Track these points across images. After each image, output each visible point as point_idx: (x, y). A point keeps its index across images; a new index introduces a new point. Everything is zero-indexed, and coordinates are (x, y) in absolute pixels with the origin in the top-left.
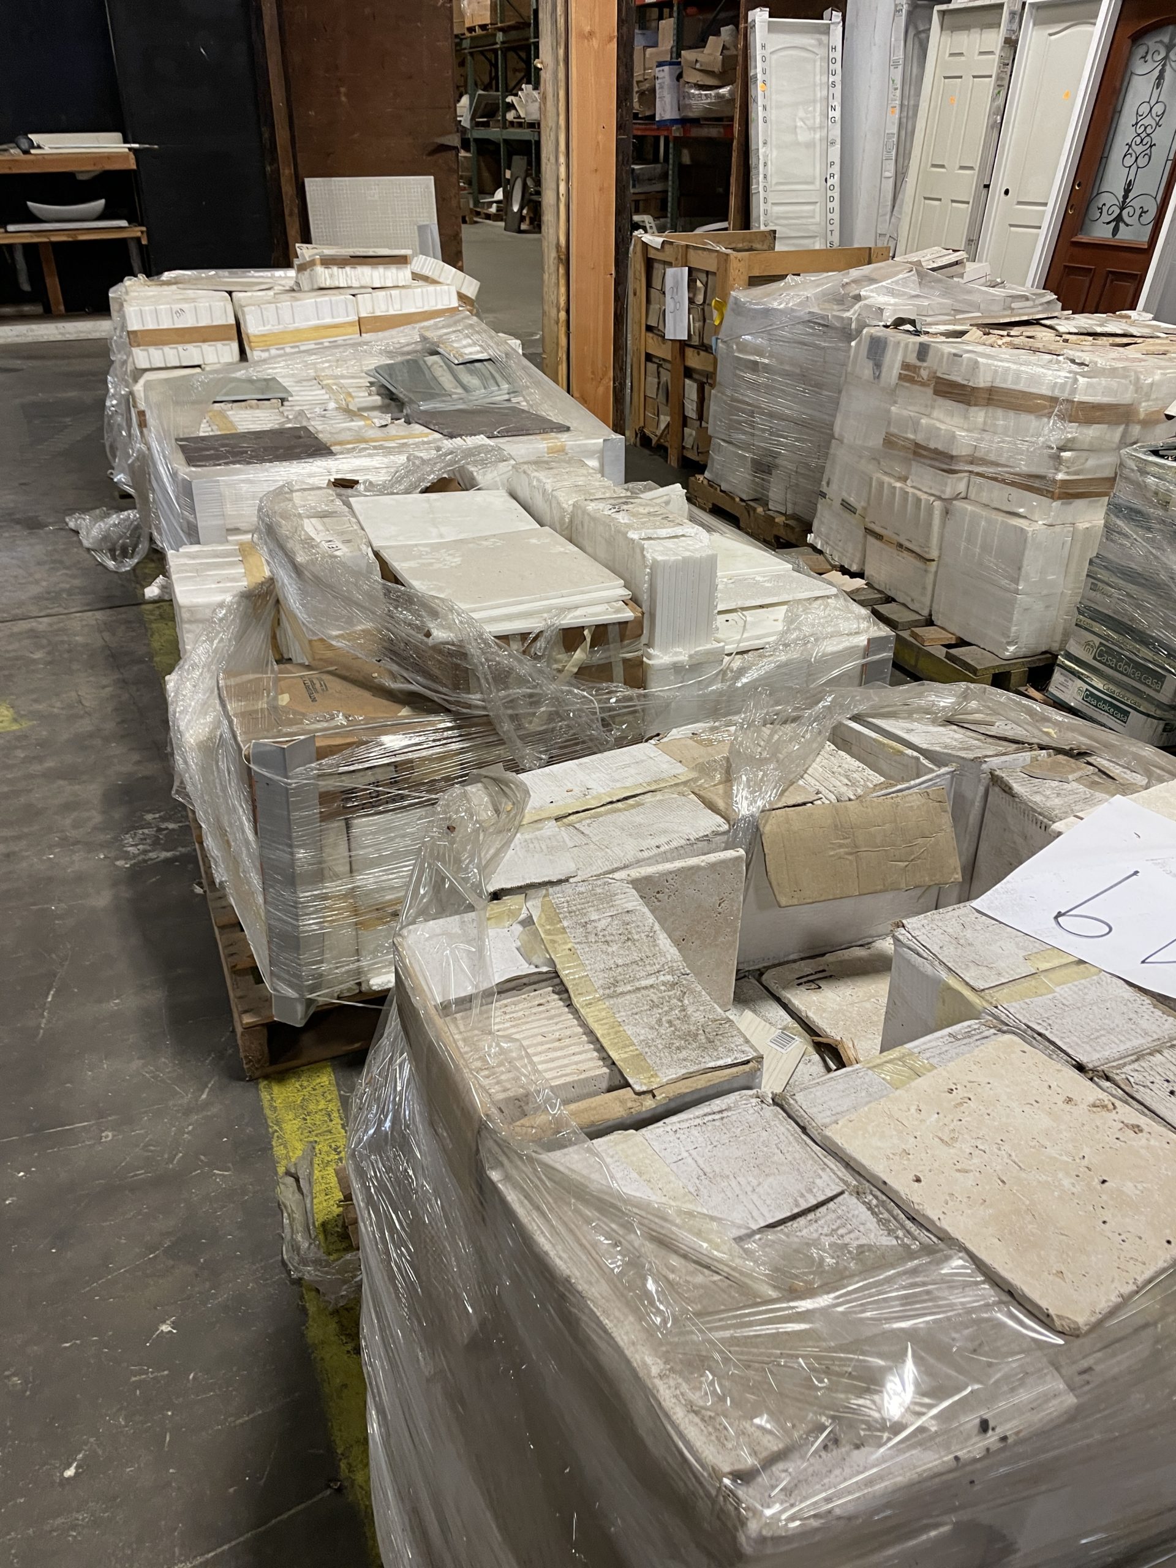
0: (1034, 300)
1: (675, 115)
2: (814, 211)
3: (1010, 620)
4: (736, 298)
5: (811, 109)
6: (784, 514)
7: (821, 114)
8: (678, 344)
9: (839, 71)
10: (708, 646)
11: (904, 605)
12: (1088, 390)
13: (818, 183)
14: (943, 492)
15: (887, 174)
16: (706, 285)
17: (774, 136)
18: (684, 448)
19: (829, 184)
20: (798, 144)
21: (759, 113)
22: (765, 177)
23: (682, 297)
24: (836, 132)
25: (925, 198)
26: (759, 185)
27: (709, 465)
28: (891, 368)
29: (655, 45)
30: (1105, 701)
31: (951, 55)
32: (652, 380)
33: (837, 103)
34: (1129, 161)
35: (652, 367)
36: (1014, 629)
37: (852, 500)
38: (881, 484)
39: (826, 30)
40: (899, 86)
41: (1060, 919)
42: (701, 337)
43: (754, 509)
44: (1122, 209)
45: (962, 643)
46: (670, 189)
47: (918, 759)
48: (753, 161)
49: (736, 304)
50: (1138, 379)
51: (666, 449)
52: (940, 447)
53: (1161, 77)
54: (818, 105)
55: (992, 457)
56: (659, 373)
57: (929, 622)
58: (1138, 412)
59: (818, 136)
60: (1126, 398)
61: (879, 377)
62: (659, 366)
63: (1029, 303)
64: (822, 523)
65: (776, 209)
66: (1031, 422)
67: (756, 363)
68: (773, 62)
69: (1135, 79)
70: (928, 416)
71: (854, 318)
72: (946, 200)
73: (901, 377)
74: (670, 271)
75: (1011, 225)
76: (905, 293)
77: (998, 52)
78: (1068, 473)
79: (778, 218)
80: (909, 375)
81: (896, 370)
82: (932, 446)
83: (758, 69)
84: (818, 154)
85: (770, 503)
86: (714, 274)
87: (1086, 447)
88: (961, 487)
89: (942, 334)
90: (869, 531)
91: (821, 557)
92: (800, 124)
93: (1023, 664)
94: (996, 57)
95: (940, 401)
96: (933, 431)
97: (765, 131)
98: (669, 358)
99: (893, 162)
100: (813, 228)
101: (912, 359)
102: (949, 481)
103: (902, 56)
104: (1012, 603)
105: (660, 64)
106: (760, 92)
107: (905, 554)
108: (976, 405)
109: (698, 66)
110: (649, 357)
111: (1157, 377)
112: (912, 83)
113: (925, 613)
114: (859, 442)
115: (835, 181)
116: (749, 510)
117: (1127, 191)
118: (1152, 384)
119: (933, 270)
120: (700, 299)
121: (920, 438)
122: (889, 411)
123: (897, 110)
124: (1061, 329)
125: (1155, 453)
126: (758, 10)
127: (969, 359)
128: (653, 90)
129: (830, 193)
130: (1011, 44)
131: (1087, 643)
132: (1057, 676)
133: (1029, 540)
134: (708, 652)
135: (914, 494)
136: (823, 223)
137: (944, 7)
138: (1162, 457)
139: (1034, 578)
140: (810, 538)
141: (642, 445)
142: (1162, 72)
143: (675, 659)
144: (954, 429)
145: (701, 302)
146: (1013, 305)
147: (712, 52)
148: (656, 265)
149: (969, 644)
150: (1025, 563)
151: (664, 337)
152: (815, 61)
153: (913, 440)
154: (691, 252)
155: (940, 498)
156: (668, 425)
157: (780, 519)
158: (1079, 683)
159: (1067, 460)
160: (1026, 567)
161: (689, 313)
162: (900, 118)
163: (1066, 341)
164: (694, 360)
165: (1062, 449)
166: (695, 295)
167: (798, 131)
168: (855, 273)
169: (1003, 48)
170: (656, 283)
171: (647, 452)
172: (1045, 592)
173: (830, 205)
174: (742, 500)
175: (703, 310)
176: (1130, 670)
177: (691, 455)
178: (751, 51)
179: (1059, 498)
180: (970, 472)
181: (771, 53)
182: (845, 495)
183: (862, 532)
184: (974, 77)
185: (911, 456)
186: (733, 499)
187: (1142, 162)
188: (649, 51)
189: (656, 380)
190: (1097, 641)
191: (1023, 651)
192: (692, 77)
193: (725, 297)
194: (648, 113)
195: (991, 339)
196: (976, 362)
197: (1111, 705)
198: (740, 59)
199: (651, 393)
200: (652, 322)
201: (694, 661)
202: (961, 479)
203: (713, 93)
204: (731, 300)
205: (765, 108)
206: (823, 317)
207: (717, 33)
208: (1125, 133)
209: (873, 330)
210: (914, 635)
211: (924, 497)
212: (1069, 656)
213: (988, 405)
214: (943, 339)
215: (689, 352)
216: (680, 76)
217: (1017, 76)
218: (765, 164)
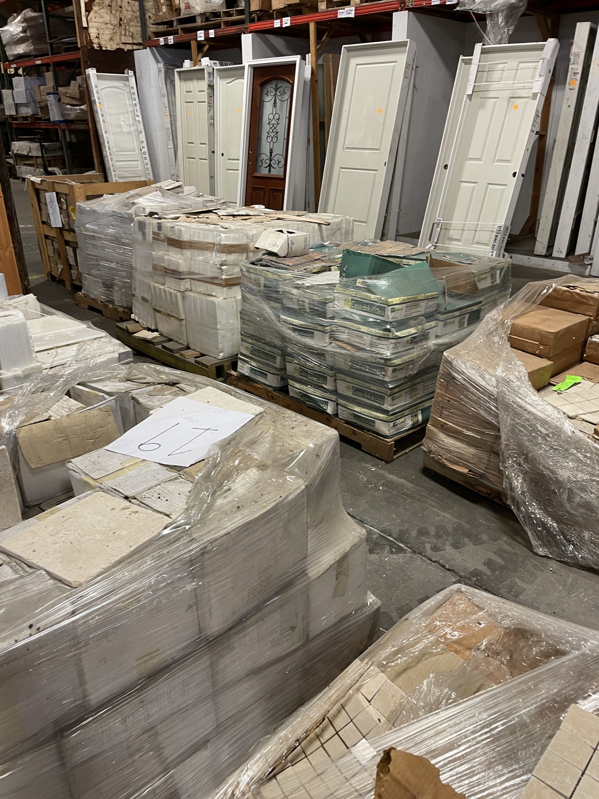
0: (216, 202)
1: (61, 119)
2: (138, 164)
3: (218, 342)
4: (79, 206)
5: (126, 116)
6: (123, 307)
7: (132, 119)
8: (58, 229)
9: (137, 98)
10: (32, 365)
11: (177, 342)
12: (225, 239)
13: (137, 151)
14: (180, 288)
15: (170, 147)
16: (66, 200)
17: (110, 128)
18: (73, 280)
19: (143, 151)
20: (123, 132)
21: (100, 118)
22: (109, 148)
23: (55, 206)
24: (141, 127)
25: (188, 158)
26: (107, 152)
27: (83, 286)
28: (149, 235)
29: (45, 85)
30: (258, 371)
31: (187, 92)
32: (50, 248)
33: (139, 113)
34: (269, 139)
35: (49, 241)
36: (220, 346)
37: (146, 296)
38: (155, 288)
39: (127, 79)
40: (167, 106)
41: (141, 447)
42: (69, 225)
43: (108, 306)
44: (271, 161)
45: (202, 355)
46: (65, 154)
47: (103, 396)
48: (101, 141)
49: (79, 208)
50: (247, 233)
51: (64, 281)
52: (174, 268)
53: (275, 102)
54: (130, 114)
55: (197, 271)
56: (53, 244)
57: (188, 348)
58: (250, 248)
59: (132, 129)
60: (244, 241)
61: (145, 239)
62: (52, 241)
63: (215, 204)
64: (136, 308)
65: (118, 163)
66: (208, 254)
67: (94, 236)
68: (103, 94)
69: (265, 103)
70: (168, 255)
71: (133, 213)
72: (197, 158)
73: (154, 238)
74: (47, 194)
75: (228, 170)
76: (156, 201)
77: (206, 90)
78: (226, 275)
79: (120, 168)
80: (156, 237)
81: (151, 236)
82: (171, 268)
83: (95, 96)
84: (134, 137)
85: (115, 302)
86: (68, 195)
87: (231, 263)
88: (188, 286)
89: (171, 218)
90: (155, 310)
91: (138, 325)
92: (122, 123)
93: (229, 361)
94: (206, 93)
95: (171, 248)
96: (170, 261)
97: (105, 126)
98: (56, 236)
99: (171, 141)
100: (139, 172)
101: (156, 230)
102: (182, 283)
103: (166, 92)
104: (217, 334)
105: (48, 94)
106: (98, 107)
107: (172, 318)
108: (185, 249)
109: (68, 95)
110: (46, 237)
111: (254, 232)
112: (172, 104)
113: (186, 344)
114: (144, 270)
115: (146, 149)
116: (106, 306)
117: (271, 153)
118: (253, 235)
119: (168, 190)
120: (65, 207)
121: (165, 265)
122: (152, 254)
123: (169, 117)
124: (220, 214)
125: (253, 263)
126: (90, 69)
127: (178, 229)
128: (47, 106)
129: (144, 156)
130: (211, 87)
131: (247, 347)
132: (240, 364)
133: (217, 306)
134: (32, 368)
135: (169, 291)
136: (144, 170)
137: (179, 70)
138: (256, 265)
139: (224, 322)
140: (133, 316)
141: (52, 280)
142: (275, 100)
143: (15, 373)
144: (178, 260)
145: (65, 208)
146: (207, 205)
147: (73, 88)
148: (41, 192)
149: (205, 355)
150: (218, 316)
151: (50, 226)
152: (124, 93)
153: (163, 266)
154: (55, 184)
155: (179, 291)
156: (62, 269)
157: (120, 309)
158: (247, 365)
159: (225, 270)
160: (219, 318)
161: (61, 214)
162: (171, 121)
163: (222, 219)
164: (68, 237)
165: (222, 265)
166: (62, 205)
167: (122, 126)
168: (132, 192)
169: (208, 89)
170: (42, 200)
171: (55, 284)
172: (230, 328)
173: (145, 161)
174: (102, 302)
175: (67, 212)
176: (264, 357)
177: (77, 283)
178: (90, 88)
179: (226, 286)
180: (190, 279)
181: (101, 89)
182: (143, 294)
183: (152, 311)
184: (199, 102)
185: (164, 274)
186: (97, 302)
187: (274, 140)
188: (42, 87)
189: (52, 248)
190: (250, 346)
191: (227, 355)
192: (65, 100)
193: (75, 205)
194: (47, 118)
195: (189, 219)
196: (181, 230)
197: (260, 372)
198: (86, 91)
199: (51, 254)
200: (45, 220)
201: (25, 373)
202: (187, 282)
203: (78, 108)
204: (77, 207)
205: (102, 115)
206: (119, 213)
207: (75, 79)
208: (266, 128)
209: (139, 218)
210: (181, 355)
211: (172, 291)
212: (242, 354)
213: (190, 248)
214: (171, 220)
215: (65, 233)
216: (59, 100)
217: (217, 102)
218: (108, 142)
